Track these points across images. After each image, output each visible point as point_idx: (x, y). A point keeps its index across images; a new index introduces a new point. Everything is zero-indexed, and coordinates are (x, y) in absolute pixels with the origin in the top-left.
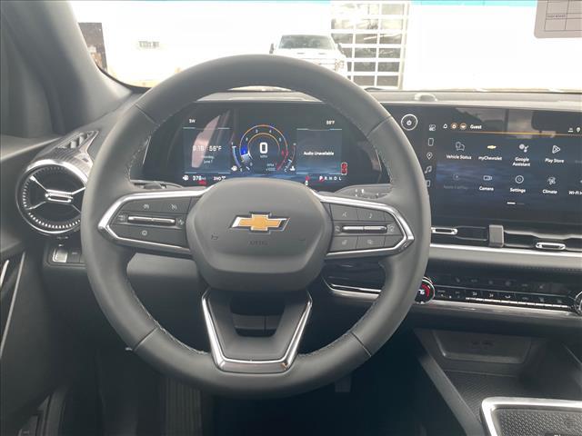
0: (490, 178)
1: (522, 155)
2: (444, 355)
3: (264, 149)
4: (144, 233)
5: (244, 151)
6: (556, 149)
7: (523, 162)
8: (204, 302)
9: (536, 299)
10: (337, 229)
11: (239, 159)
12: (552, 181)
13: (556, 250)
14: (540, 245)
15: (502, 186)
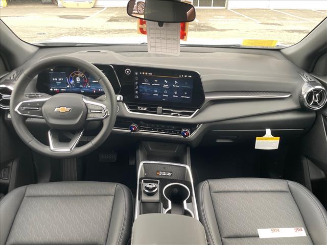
0: (156, 91)
1: (165, 83)
2: (150, 149)
3: (78, 80)
4: (29, 112)
5: (71, 80)
6: (176, 82)
7: (166, 86)
8: (49, 132)
9: (171, 132)
10: (89, 111)
11: (70, 83)
12: (176, 93)
13: (177, 115)
14: (172, 114)
15: (161, 94)
